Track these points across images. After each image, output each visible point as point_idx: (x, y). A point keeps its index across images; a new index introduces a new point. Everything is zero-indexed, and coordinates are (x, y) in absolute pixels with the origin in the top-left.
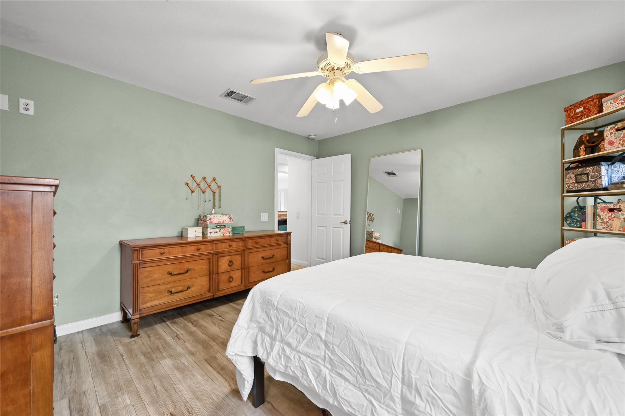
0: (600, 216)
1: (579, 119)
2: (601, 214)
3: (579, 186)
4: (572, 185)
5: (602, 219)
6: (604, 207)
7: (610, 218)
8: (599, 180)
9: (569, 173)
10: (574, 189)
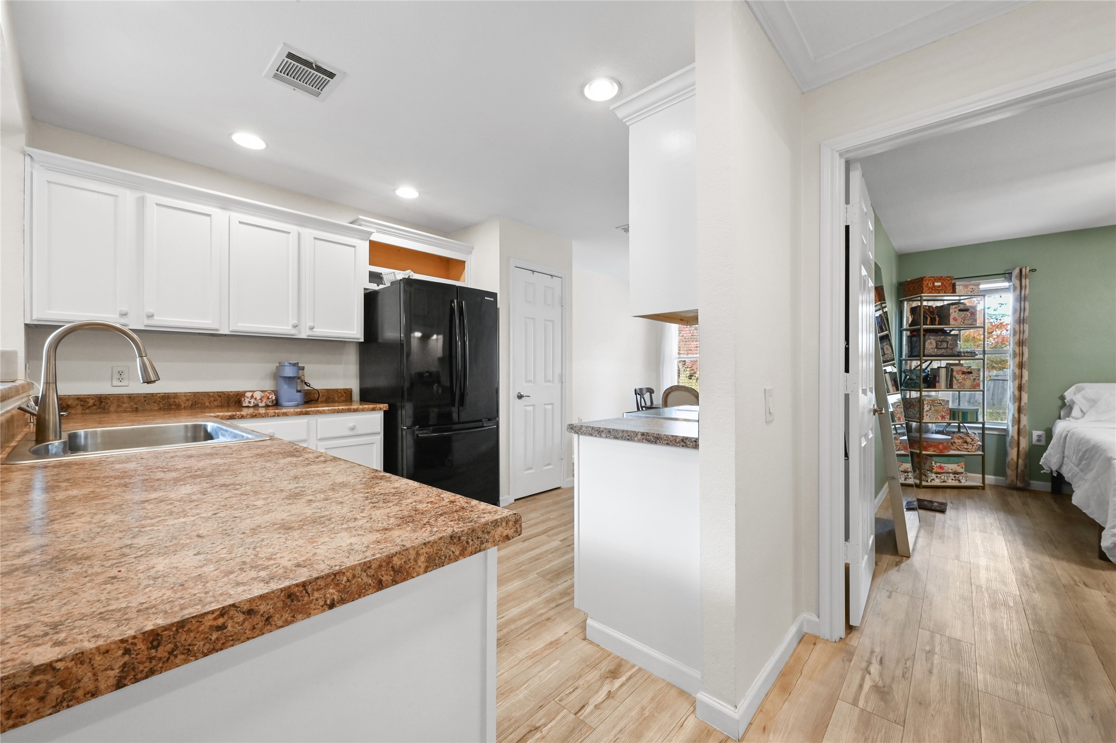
0: (955, 378)
1: (937, 291)
2: (957, 376)
3: (938, 352)
4: (932, 350)
5: (957, 380)
6: (959, 370)
7: (963, 379)
8: (956, 348)
9: (930, 339)
10: (933, 354)
